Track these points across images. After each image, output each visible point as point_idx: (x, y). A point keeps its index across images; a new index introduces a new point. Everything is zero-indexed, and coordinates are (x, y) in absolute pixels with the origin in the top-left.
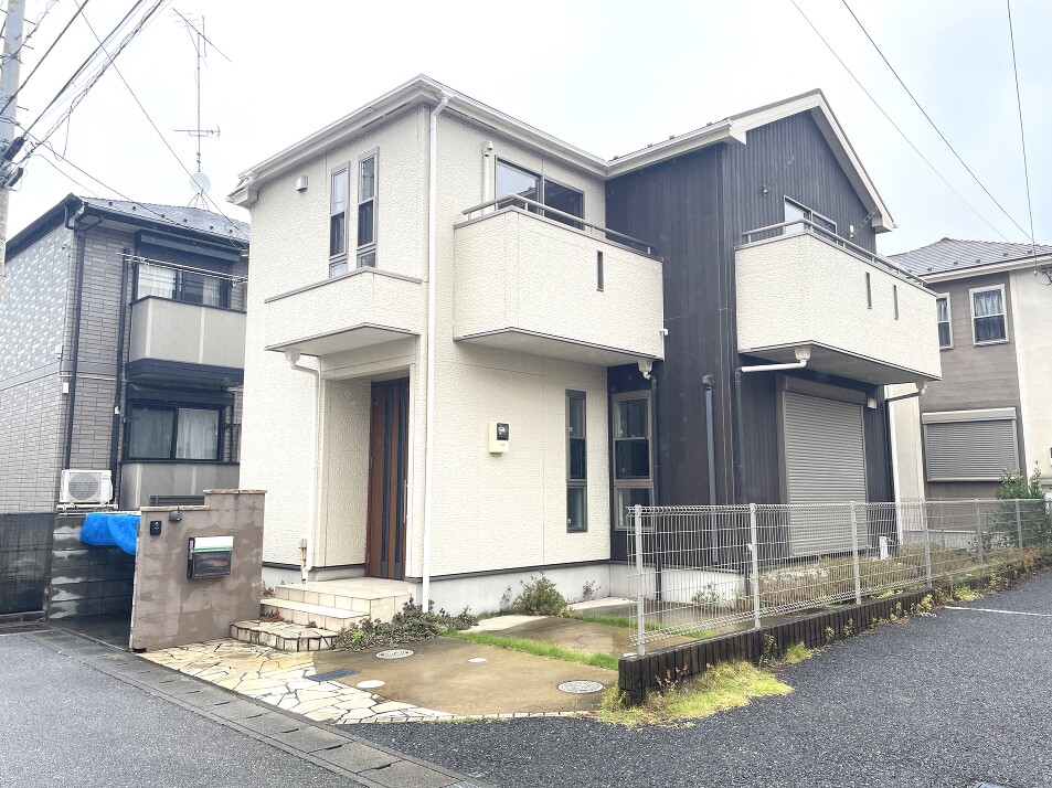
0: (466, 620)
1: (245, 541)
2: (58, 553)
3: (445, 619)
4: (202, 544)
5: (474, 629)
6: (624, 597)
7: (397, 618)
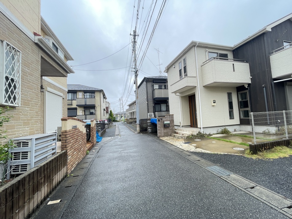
0: (210, 135)
1: (171, 122)
2: (148, 124)
3: (206, 134)
4: (165, 122)
5: (212, 136)
6: (244, 131)
7: (197, 134)
